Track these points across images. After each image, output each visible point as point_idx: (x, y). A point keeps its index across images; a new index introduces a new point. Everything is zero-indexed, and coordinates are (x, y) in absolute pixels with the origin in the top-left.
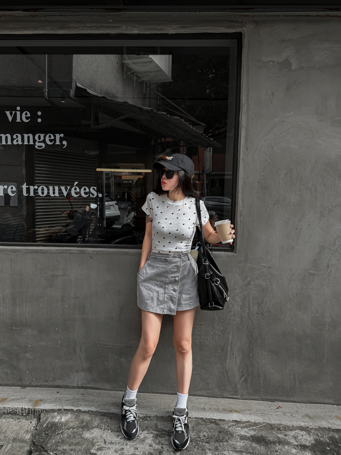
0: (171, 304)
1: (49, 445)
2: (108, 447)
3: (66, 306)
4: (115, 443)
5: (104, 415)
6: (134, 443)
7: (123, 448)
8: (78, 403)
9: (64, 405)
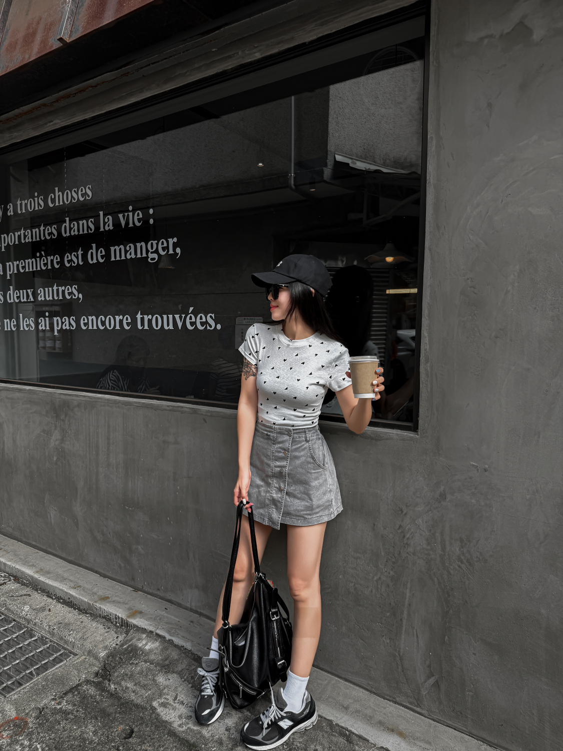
0: (274, 510)
1: (116, 674)
2: (175, 706)
3: (178, 488)
4: (187, 705)
5: (197, 659)
8: (178, 631)
9: (160, 627)
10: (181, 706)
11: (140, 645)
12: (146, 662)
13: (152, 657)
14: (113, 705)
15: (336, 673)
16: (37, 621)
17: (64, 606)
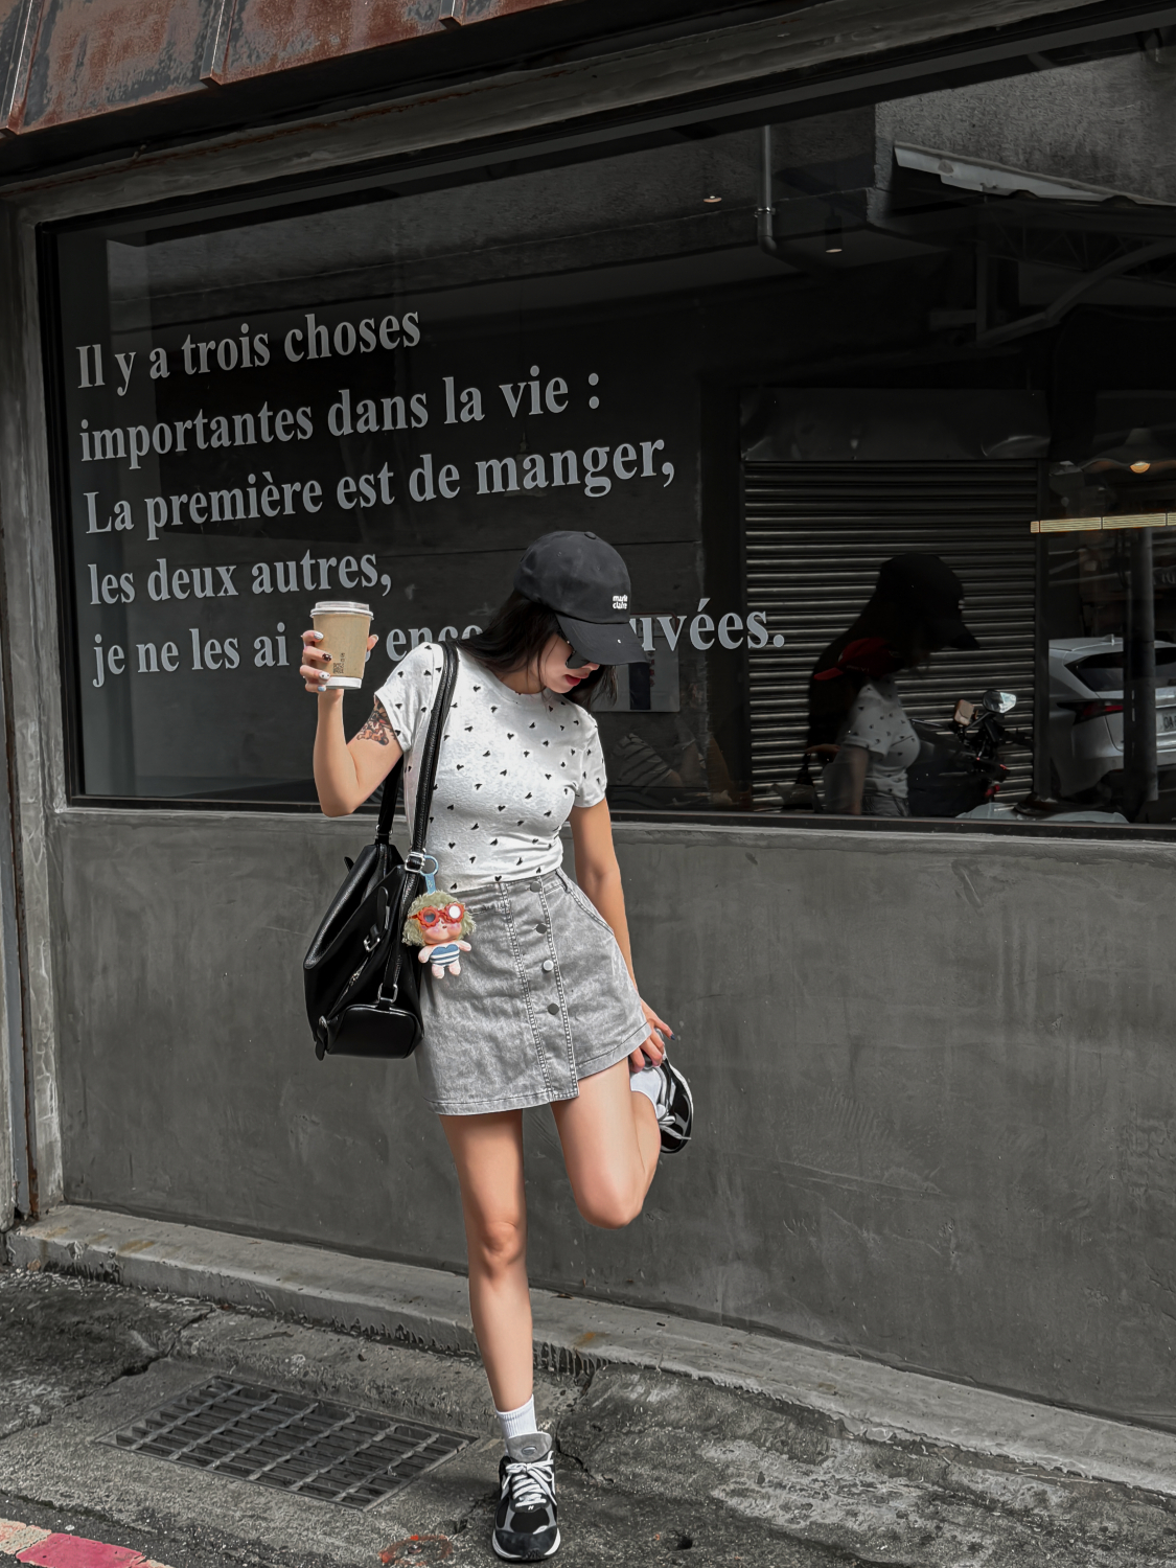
0: (554, 1061)
1: (597, 1457)
2: (767, 1493)
4: (791, 1487)
5: (782, 1408)
6: (851, 1501)
7: (810, 1505)
8: (711, 1360)
9: (666, 1357)
10: (778, 1491)
11: (633, 1396)
12: (661, 1425)
13: (673, 1416)
14: (619, 1505)
15: (1108, 1409)
16: (339, 1381)
17: (394, 1347)
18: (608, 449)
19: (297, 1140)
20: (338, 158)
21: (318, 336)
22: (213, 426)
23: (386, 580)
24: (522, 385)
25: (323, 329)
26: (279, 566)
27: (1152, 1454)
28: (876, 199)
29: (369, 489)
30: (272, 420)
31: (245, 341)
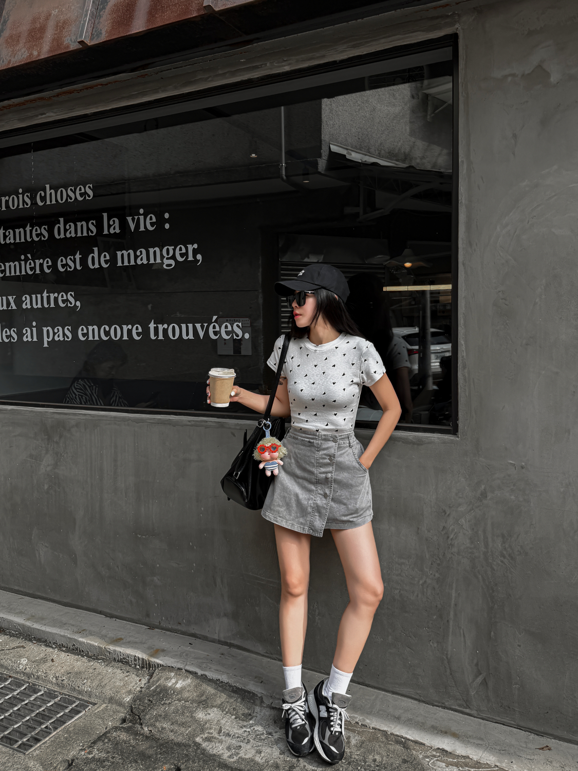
0: (317, 517)
1: (147, 717)
2: (221, 739)
3: (202, 509)
4: (233, 736)
5: (236, 691)
6: (260, 744)
7: (240, 747)
8: (208, 664)
9: (188, 663)
10: (227, 738)
11: (170, 684)
12: (179, 700)
13: (186, 695)
14: (151, 747)
15: (383, 687)
16: (40, 673)
17: (70, 654)
18: (173, 247)
19: (39, 554)
20: (58, 115)
21: (51, 194)
22: (7, 234)
23: (78, 304)
24: (136, 217)
25: (53, 191)
26: (34, 296)
27: (401, 711)
28: (322, 164)
29: (72, 263)
30: (31, 231)
31: (21, 196)
